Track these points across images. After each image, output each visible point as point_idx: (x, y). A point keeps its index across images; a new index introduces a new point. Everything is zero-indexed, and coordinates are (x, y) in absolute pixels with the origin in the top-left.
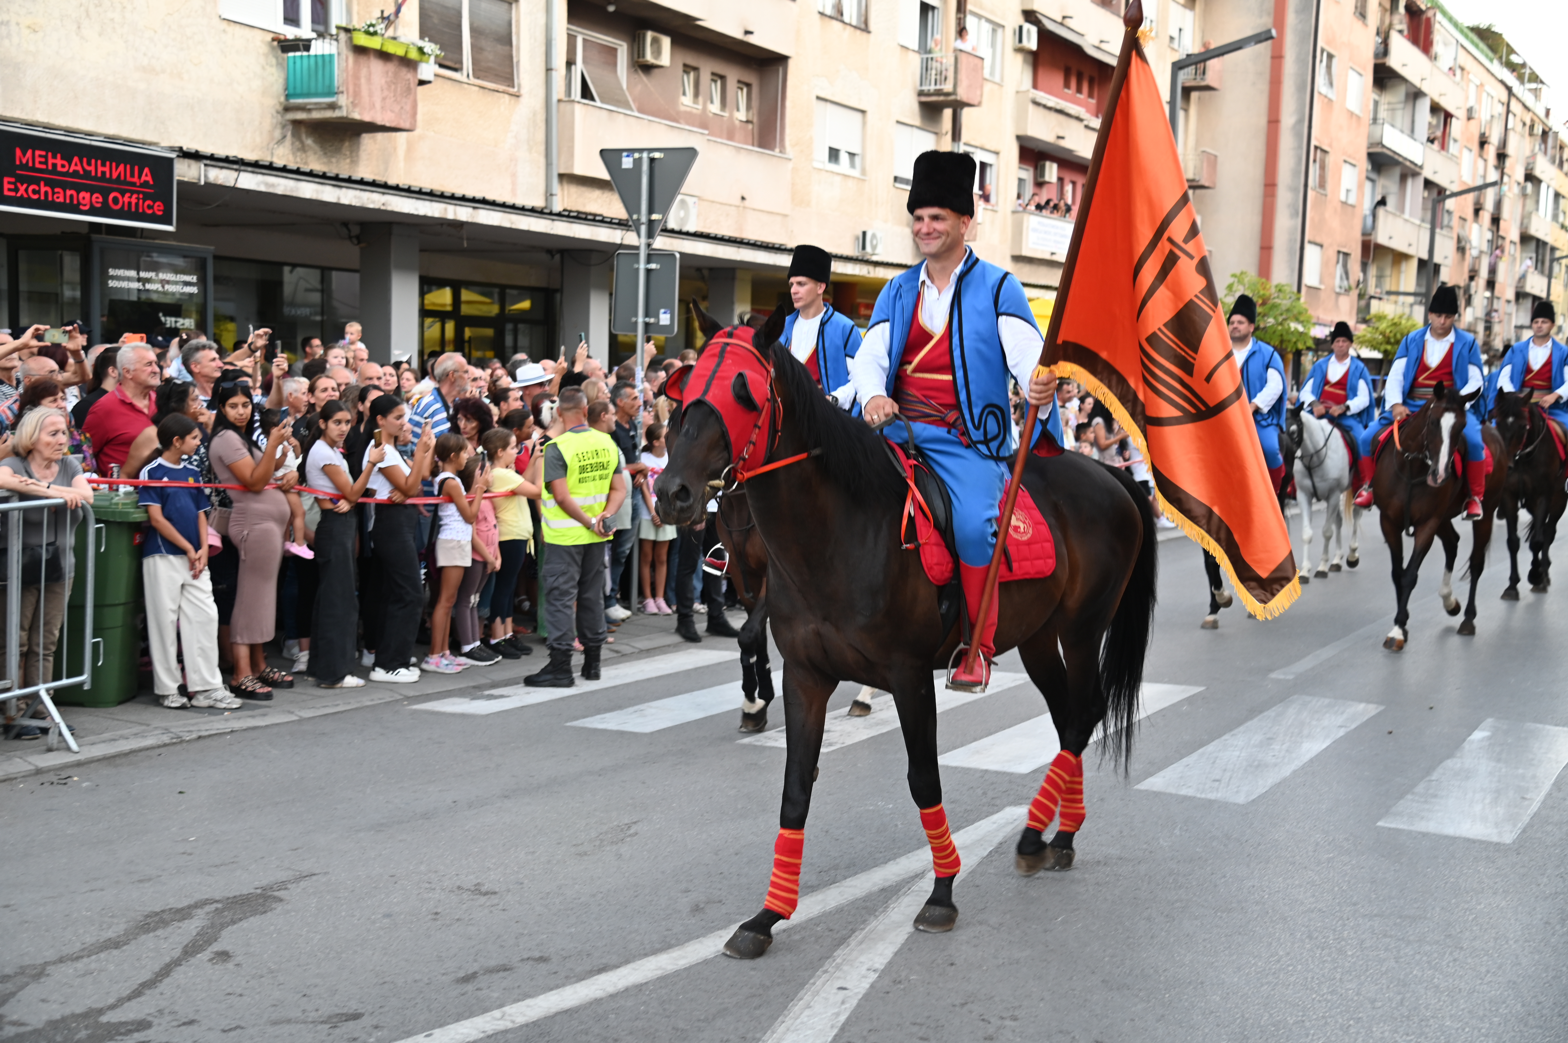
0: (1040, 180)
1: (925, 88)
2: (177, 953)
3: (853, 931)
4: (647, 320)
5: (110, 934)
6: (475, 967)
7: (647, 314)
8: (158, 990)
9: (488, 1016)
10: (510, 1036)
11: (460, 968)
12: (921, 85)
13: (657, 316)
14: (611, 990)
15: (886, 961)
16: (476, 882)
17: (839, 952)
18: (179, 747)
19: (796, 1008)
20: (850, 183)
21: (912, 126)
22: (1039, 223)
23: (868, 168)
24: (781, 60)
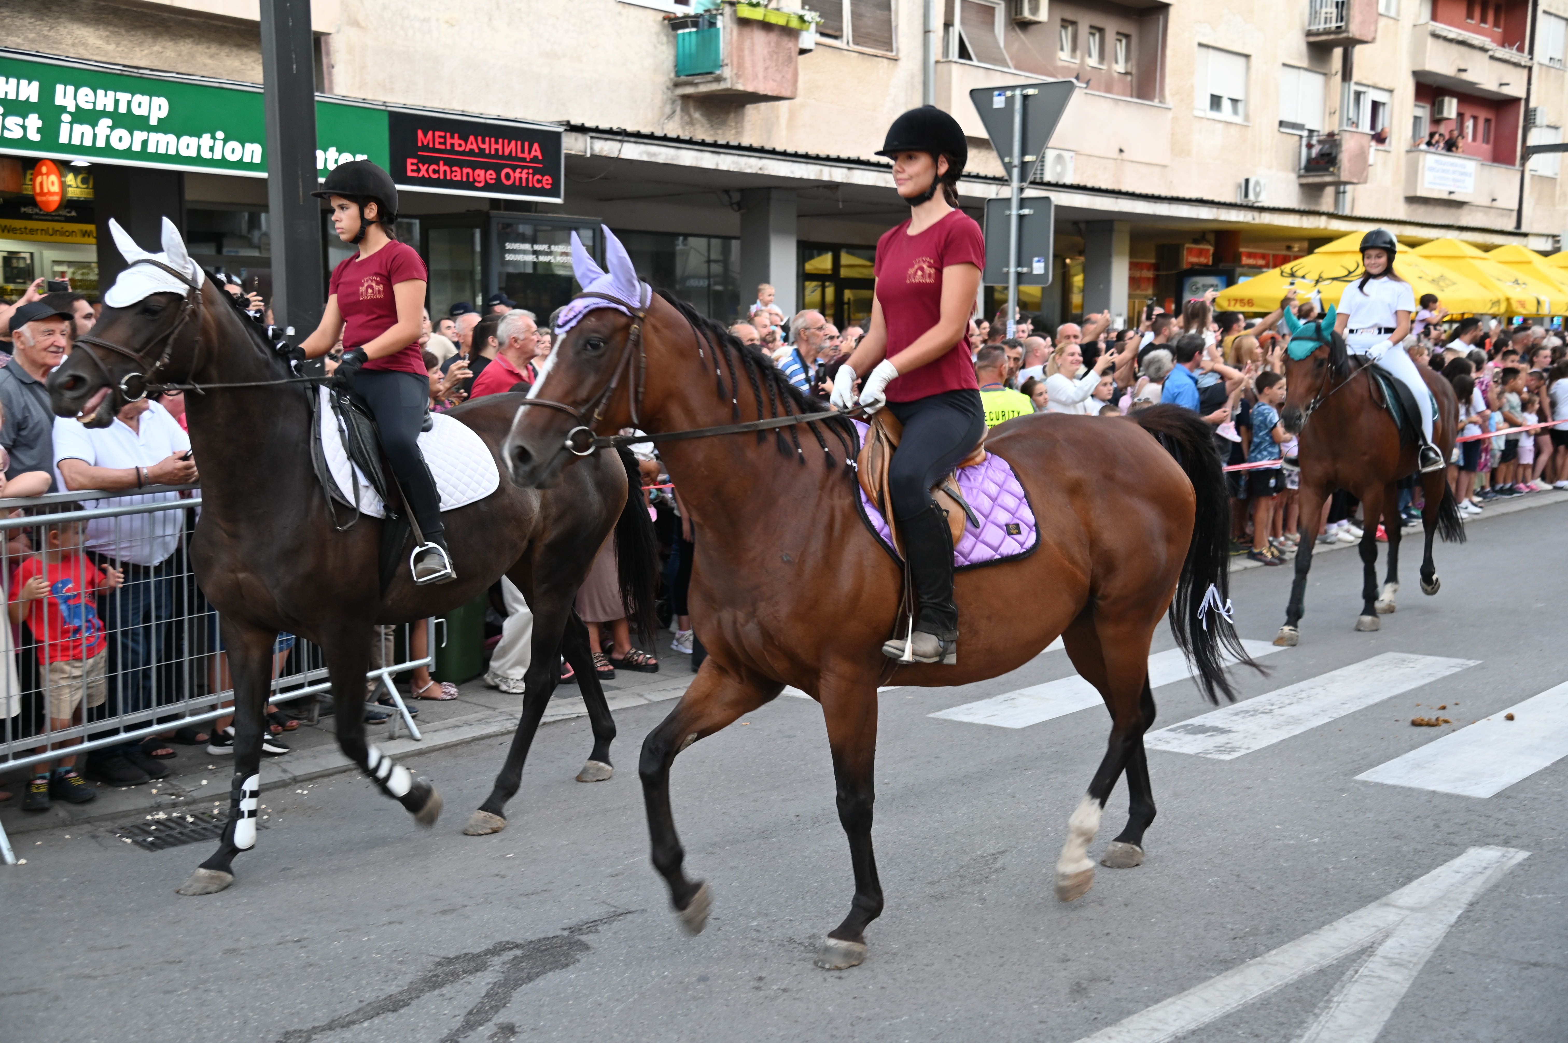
0: (1439, 116)
1: (1314, 28)
4: (1020, 269)
7: (1019, 264)
12: (1310, 24)
13: (1030, 266)
20: (1233, 130)
21: (1299, 68)
22: (1437, 161)
23: (1251, 114)
24: (1161, 9)
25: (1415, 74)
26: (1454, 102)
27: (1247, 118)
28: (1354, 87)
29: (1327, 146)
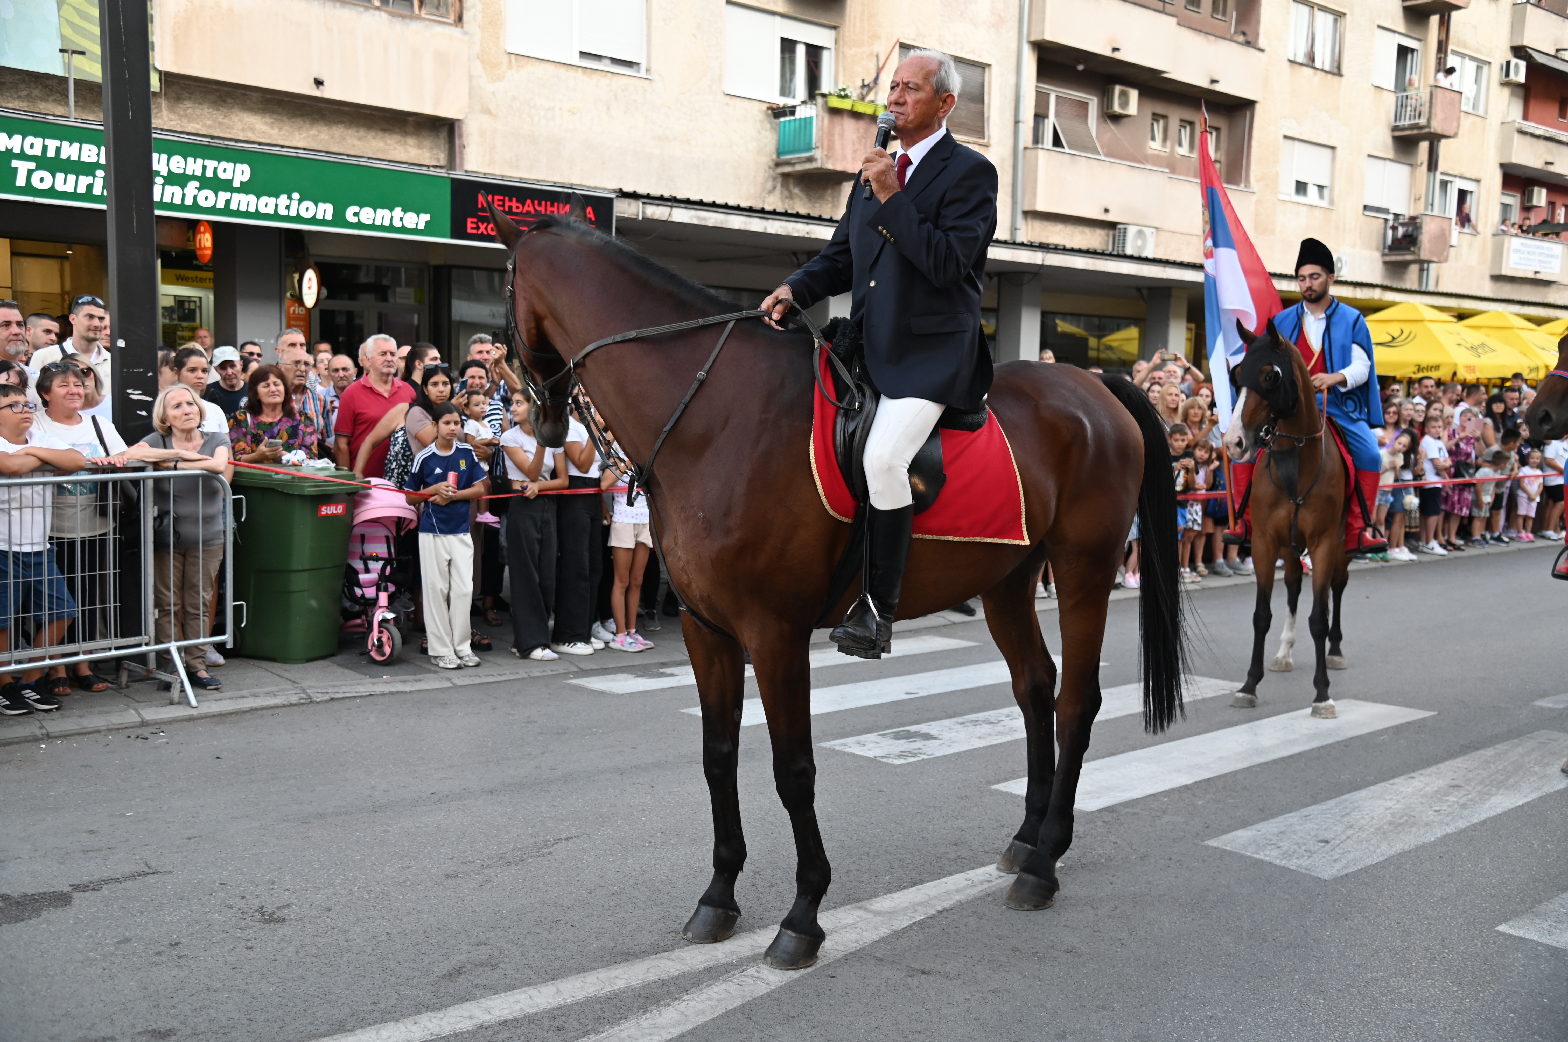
0: (1528, 204)
1: (1401, 123)
12: (1396, 120)
20: (1317, 212)
21: (1385, 159)
22: (1522, 244)
23: (1336, 198)
24: (1249, 105)
25: (1502, 166)
26: (1544, 191)
27: (1332, 202)
28: (1439, 177)
29: (1410, 229)
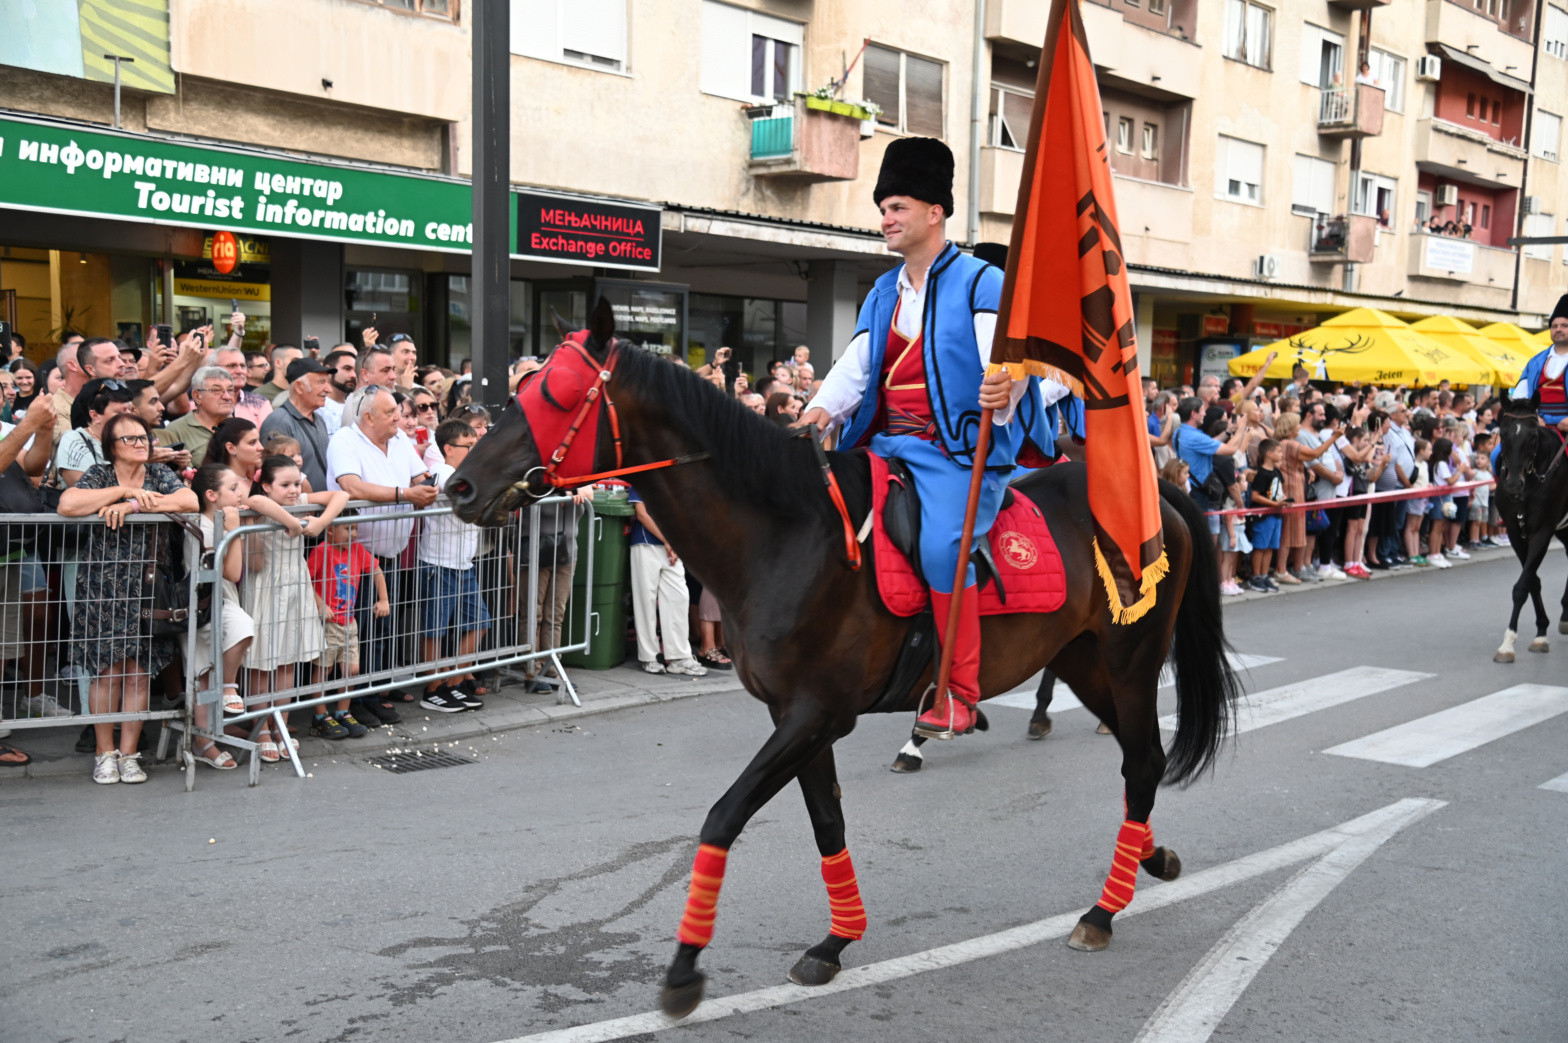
0: (1440, 203)
1: (1325, 121)
2: (658, 880)
3: (1252, 906)
5: (607, 859)
6: (904, 912)
8: (644, 910)
9: (916, 957)
10: (936, 976)
11: (891, 912)
12: (1321, 118)
14: (1025, 942)
15: (1284, 937)
16: (903, 837)
17: (1238, 924)
18: (657, 706)
19: (1198, 973)
20: (1249, 212)
21: (1311, 157)
22: (1438, 244)
23: (1266, 198)
24: (1185, 102)
25: (1418, 164)
26: (1455, 189)
27: (1262, 201)
28: (1361, 175)
29: (1336, 228)
